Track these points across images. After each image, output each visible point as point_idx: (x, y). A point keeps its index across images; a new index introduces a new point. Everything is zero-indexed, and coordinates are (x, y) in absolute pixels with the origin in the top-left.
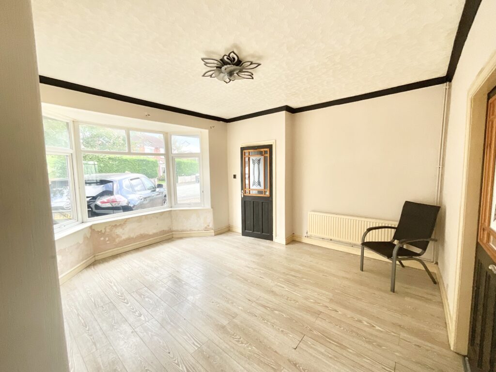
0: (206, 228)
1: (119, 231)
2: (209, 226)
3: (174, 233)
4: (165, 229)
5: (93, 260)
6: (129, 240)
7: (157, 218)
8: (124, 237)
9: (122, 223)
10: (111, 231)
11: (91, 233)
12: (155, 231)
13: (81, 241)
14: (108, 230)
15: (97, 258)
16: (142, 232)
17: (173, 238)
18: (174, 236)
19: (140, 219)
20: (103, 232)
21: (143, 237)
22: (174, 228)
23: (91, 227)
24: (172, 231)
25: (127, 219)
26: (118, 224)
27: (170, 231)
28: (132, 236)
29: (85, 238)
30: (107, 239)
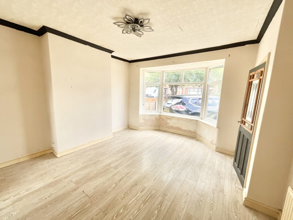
0: (212, 141)
1: (169, 121)
2: (213, 141)
3: (197, 135)
4: (192, 130)
5: (158, 129)
6: (172, 127)
7: (188, 122)
8: (170, 125)
9: (171, 118)
10: (166, 119)
11: (159, 118)
12: (185, 129)
13: (154, 119)
14: (165, 119)
15: (160, 129)
16: (179, 126)
17: (195, 138)
18: (197, 137)
19: (179, 119)
20: (164, 119)
21: (178, 129)
22: (198, 133)
23: (160, 115)
24: (196, 134)
25: (173, 117)
26: (169, 118)
27: (195, 133)
28: (174, 126)
29: (156, 118)
30: (164, 123)
